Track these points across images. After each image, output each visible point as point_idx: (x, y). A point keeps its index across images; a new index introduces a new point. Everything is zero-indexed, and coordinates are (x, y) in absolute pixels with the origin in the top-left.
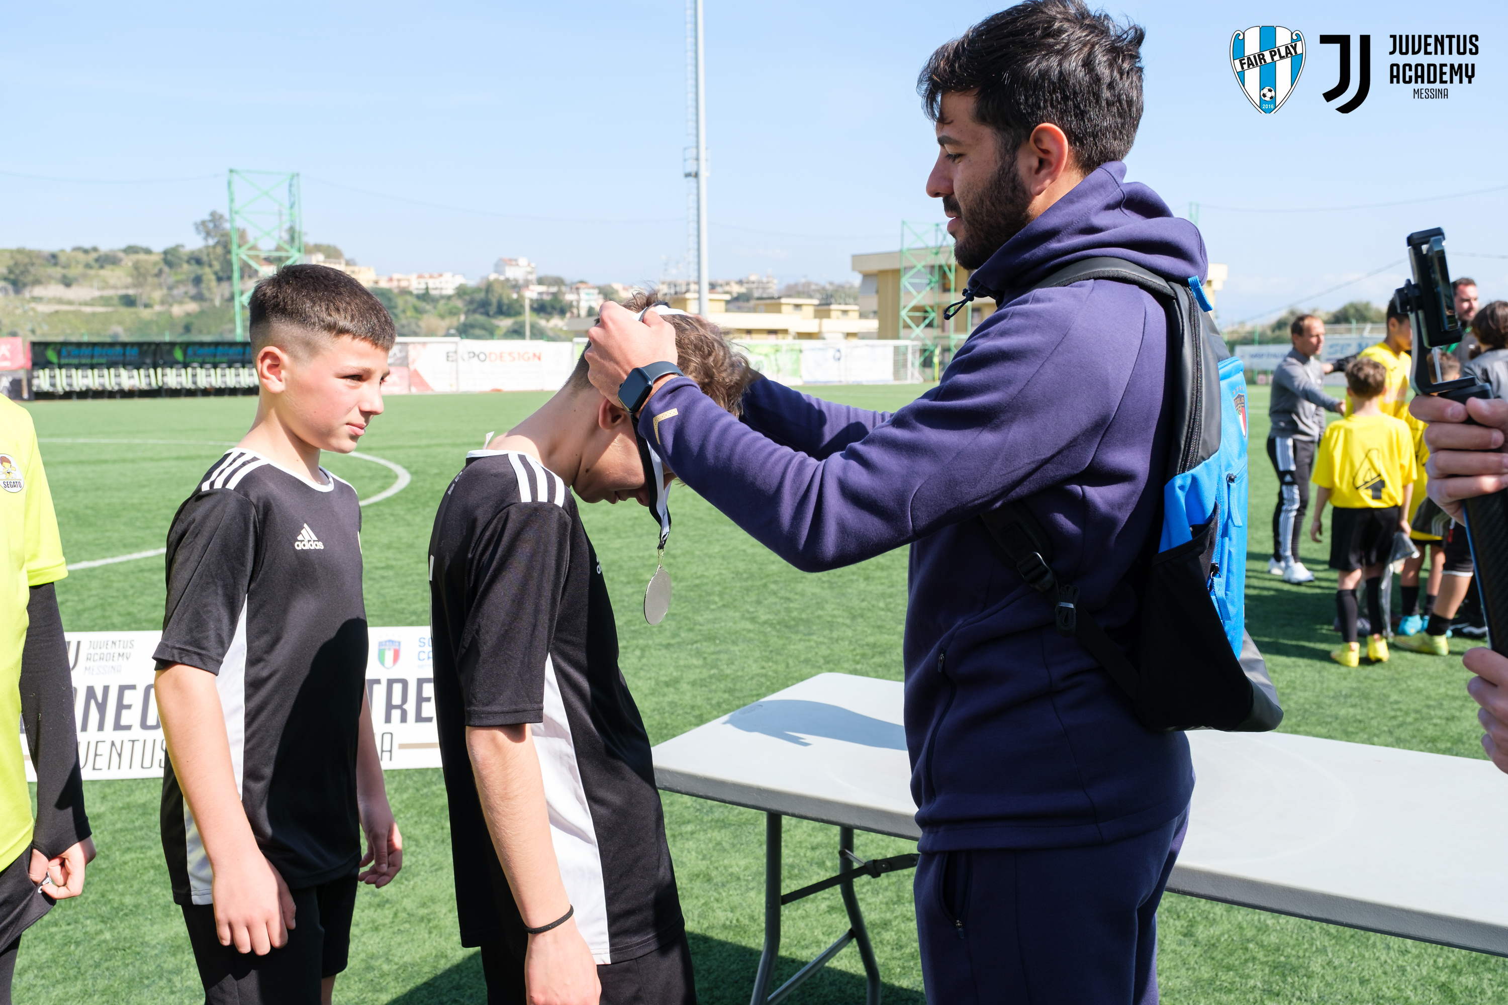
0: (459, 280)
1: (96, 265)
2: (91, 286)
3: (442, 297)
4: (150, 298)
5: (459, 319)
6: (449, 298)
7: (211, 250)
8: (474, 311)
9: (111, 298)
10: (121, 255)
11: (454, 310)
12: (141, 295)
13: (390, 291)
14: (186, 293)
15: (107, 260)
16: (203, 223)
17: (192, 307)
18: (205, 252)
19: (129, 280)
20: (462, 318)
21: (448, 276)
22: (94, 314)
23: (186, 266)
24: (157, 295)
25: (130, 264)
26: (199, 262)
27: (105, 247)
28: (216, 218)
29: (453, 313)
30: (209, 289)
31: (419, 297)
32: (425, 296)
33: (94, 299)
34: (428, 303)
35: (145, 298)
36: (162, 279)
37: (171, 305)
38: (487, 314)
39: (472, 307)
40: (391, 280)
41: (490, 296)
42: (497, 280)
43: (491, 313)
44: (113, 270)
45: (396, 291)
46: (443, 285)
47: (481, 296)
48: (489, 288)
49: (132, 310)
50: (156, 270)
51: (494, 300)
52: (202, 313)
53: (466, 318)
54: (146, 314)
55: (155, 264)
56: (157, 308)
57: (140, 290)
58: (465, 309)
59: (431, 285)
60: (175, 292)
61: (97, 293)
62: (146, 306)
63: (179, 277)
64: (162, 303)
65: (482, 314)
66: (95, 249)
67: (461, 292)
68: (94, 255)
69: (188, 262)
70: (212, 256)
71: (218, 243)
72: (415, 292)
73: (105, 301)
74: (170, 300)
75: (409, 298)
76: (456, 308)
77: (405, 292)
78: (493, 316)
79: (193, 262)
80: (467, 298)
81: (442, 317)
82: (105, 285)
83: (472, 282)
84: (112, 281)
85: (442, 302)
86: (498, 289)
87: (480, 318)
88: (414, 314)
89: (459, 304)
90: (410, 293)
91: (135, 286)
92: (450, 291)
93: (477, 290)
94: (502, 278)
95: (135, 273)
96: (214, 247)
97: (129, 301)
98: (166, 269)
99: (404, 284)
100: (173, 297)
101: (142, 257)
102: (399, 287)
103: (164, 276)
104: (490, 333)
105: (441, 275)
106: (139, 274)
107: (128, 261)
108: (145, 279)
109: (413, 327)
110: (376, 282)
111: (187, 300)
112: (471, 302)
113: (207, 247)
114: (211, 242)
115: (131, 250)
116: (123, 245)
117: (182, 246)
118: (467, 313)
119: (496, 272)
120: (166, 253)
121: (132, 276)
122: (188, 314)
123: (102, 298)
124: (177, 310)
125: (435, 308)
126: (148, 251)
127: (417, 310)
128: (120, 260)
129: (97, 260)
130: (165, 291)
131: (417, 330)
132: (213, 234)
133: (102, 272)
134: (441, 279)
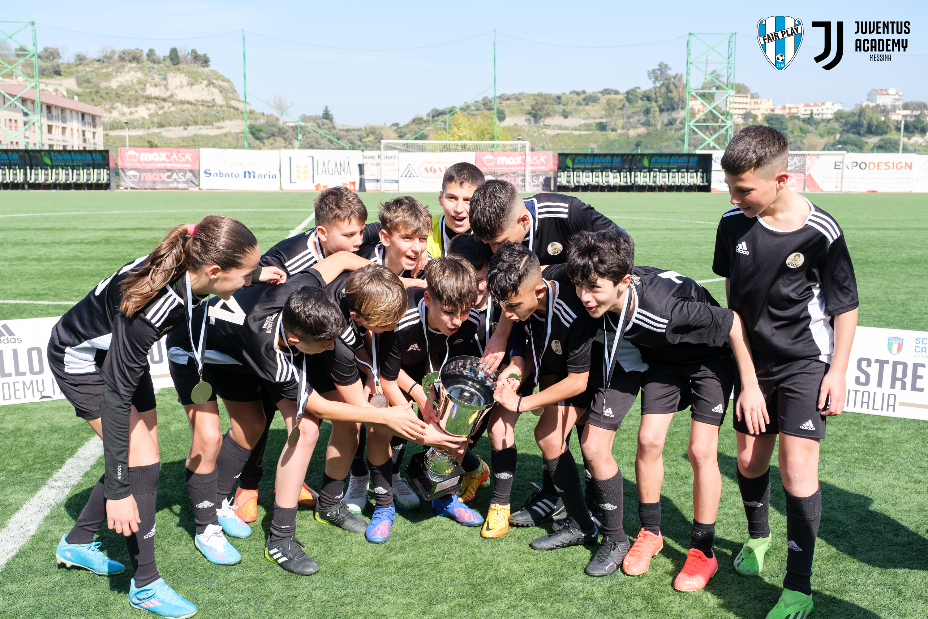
0: (838, 107)
1: (584, 103)
2: (580, 117)
3: (823, 120)
4: (615, 124)
5: (835, 138)
6: (829, 121)
7: (657, 90)
8: (848, 131)
9: (591, 125)
10: (600, 95)
11: (832, 131)
12: (610, 122)
13: (783, 116)
14: (639, 120)
15: (590, 99)
16: (654, 71)
17: (642, 130)
18: (654, 92)
19: (603, 112)
20: (838, 136)
21: (829, 104)
22: (580, 136)
23: (640, 101)
24: (620, 122)
25: (605, 101)
26: (649, 99)
27: (589, 91)
28: (663, 67)
29: (830, 133)
30: (654, 117)
31: (804, 121)
32: (810, 120)
33: (580, 126)
34: (811, 125)
35: (612, 125)
36: (624, 112)
37: (628, 130)
38: (859, 134)
39: (845, 128)
40: (784, 108)
41: (862, 120)
42: (867, 106)
43: (862, 133)
44: (593, 106)
45: (787, 116)
46: (825, 111)
47: (856, 118)
48: (861, 112)
49: (605, 133)
50: (620, 106)
51: (865, 122)
52: (648, 134)
53: (841, 137)
54: (612, 135)
55: (621, 101)
56: (620, 131)
57: (610, 119)
58: (841, 129)
59: (815, 112)
60: (632, 120)
61: (583, 122)
62: (613, 130)
63: (635, 110)
64: (623, 128)
65: (854, 133)
66: (584, 92)
67: (839, 116)
68: (583, 96)
69: (642, 99)
70: (658, 94)
71: (663, 85)
72: (802, 117)
73: (587, 127)
74: (628, 126)
75: (797, 121)
76: (834, 129)
77: (794, 117)
78: (863, 135)
79: (645, 99)
80: (843, 121)
81: (822, 136)
82: (589, 117)
83: (848, 109)
84: (592, 114)
85: (822, 124)
86: (869, 113)
87: (852, 137)
88: (801, 134)
89: (836, 125)
90: (798, 118)
91: (607, 116)
92: (830, 116)
93: (853, 114)
94: (872, 105)
95: (607, 107)
96: (660, 88)
97: (602, 127)
98: (627, 104)
99: (793, 111)
100: (630, 123)
101: (613, 96)
102: (789, 113)
103: (625, 109)
104: (860, 148)
105: (824, 104)
106: (610, 107)
107: (603, 100)
108: (613, 111)
109: (799, 144)
110: (773, 111)
111: (639, 125)
112: (846, 124)
113: (655, 88)
114: (658, 84)
115: (606, 92)
116: (601, 89)
117: (639, 88)
118: (841, 133)
119: (868, 100)
120: (628, 93)
121: (605, 110)
122: (639, 135)
123: (585, 124)
124: (632, 133)
125: (816, 129)
126: (617, 93)
127: (801, 130)
128: (599, 100)
129: (584, 100)
130: (625, 120)
131: (802, 146)
132: (660, 78)
133: (587, 107)
134: (823, 107)
